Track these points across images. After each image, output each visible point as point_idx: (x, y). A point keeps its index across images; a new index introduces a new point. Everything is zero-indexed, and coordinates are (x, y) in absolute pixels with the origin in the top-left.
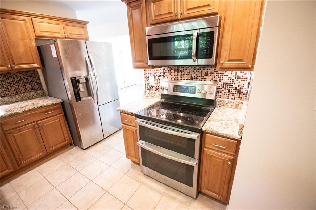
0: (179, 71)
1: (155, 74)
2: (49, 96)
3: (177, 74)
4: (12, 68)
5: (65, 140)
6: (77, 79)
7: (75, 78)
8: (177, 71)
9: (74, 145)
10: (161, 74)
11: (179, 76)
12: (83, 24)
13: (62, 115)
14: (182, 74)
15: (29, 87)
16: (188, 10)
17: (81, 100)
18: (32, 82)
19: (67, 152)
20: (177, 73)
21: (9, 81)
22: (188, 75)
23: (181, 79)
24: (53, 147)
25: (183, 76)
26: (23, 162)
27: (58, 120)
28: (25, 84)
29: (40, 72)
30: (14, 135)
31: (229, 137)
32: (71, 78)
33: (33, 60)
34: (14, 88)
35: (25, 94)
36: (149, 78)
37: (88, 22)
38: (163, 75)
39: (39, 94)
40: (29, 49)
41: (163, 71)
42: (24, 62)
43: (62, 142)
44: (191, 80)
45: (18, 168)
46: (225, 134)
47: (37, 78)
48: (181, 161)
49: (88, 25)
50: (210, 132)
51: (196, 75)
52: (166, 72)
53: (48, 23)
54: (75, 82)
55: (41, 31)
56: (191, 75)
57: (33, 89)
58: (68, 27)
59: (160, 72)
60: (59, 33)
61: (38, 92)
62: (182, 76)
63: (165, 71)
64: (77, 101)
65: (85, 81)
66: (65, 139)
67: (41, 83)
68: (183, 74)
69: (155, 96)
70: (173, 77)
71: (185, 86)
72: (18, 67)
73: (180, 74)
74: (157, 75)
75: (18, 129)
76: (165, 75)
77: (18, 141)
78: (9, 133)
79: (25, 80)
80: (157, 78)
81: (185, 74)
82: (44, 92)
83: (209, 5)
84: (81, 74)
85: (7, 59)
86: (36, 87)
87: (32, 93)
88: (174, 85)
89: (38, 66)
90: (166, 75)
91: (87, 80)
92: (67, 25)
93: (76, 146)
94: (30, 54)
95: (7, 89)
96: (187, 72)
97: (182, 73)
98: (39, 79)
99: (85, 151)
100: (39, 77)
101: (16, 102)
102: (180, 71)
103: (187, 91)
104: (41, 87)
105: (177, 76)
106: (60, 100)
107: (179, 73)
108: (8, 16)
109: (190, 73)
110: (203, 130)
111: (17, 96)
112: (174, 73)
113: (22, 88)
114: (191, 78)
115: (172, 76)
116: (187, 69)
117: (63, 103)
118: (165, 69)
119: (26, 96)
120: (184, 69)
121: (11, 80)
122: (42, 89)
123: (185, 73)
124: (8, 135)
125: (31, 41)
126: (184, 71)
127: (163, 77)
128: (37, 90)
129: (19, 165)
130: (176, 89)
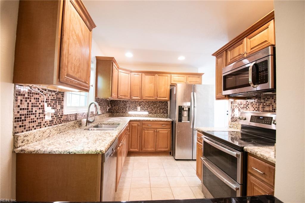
0: (260, 102)
1: (239, 107)
2: (170, 118)
3: (259, 106)
4: (156, 99)
5: (167, 148)
6: (183, 107)
7: (181, 106)
8: (259, 103)
9: (172, 155)
10: (244, 106)
11: (260, 108)
12: (200, 75)
13: (170, 129)
14: (263, 106)
15: (162, 111)
16: (252, 49)
17: (181, 122)
18: (164, 108)
19: (166, 157)
20: (259, 104)
21: (154, 106)
22: (269, 106)
23: (262, 110)
24: (160, 148)
25: (265, 108)
26: (144, 149)
27: (167, 132)
28: (161, 109)
29: (169, 102)
30: (145, 131)
31: (265, 159)
32: (179, 106)
33: (166, 96)
34: (155, 110)
35: (159, 114)
36: (235, 110)
37: (203, 74)
38: (246, 107)
39: (165, 116)
40: (166, 90)
41: (246, 103)
42: (162, 97)
43: (165, 148)
44: (273, 111)
45: (141, 151)
46: (262, 155)
47: (167, 107)
48: (223, 179)
49: (203, 76)
50: (250, 152)
52: (249, 105)
53: (179, 76)
54: (181, 109)
55: (174, 81)
56: (273, 106)
57: (163, 112)
58: (189, 78)
59: (244, 104)
60: (183, 81)
61: (165, 115)
62: (263, 107)
63: (247, 103)
64: (179, 122)
65: (188, 110)
66: (167, 146)
67: (168, 110)
68: (265, 106)
69: (238, 127)
70: (255, 109)
71: (261, 117)
72: (159, 98)
73: (261, 106)
74: (241, 107)
75: (148, 129)
77: (146, 136)
78: (144, 130)
79: (161, 107)
81: (266, 106)
82: (168, 115)
83: (266, 41)
84: (186, 105)
85: (155, 94)
86: (165, 112)
87: (162, 115)
88: (252, 116)
89: (168, 99)
90: (249, 107)
91: (189, 109)
92: (189, 77)
93: (173, 156)
94: (165, 93)
95: (152, 110)
96: (268, 103)
97: (263, 104)
98: (168, 108)
99: (175, 161)
100: (168, 106)
101: (154, 117)
102: (262, 102)
103: (263, 122)
104: (167, 112)
105: (259, 107)
106: (172, 120)
107: (260, 104)
108: (161, 75)
109: (271, 104)
110: (244, 149)
111: (155, 114)
112: (256, 104)
113: (158, 111)
114: (273, 109)
115: (253, 107)
116: (268, 100)
117: (172, 122)
118: (247, 102)
119: (159, 116)
120: (265, 101)
121: (155, 106)
122: (168, 114)
123: (266, 104)
124: (143, 130)
125: (168, 86)
126: (265, 102)
127: (246, 109)
128: (165, 113)
129: (141, 150)
130: (253, 120)
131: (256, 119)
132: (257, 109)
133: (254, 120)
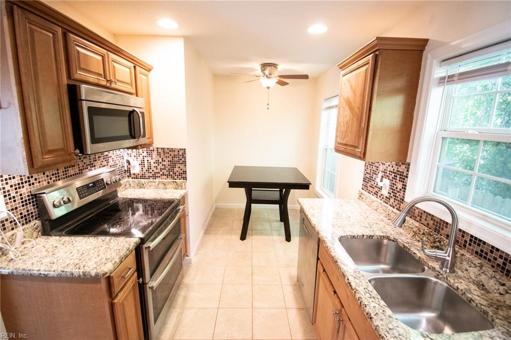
1: (6, 186)
51: (85, 163)
62: (66, 171)
71: (90, 183)
74: (11, 186)
76: (32, 180)
80: (13, 194)
88: (76, 189)
130: (82, 194)
131: (85, 191)
132: (56, 177)
133: (85, 193)
